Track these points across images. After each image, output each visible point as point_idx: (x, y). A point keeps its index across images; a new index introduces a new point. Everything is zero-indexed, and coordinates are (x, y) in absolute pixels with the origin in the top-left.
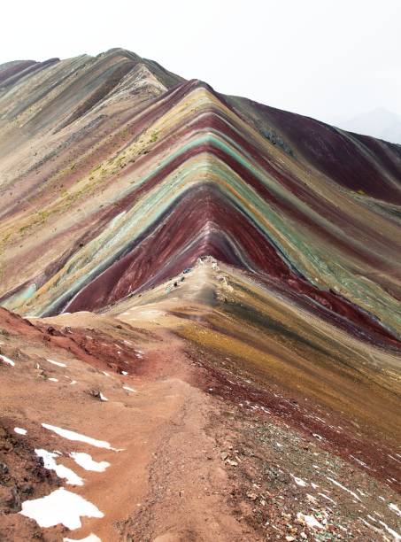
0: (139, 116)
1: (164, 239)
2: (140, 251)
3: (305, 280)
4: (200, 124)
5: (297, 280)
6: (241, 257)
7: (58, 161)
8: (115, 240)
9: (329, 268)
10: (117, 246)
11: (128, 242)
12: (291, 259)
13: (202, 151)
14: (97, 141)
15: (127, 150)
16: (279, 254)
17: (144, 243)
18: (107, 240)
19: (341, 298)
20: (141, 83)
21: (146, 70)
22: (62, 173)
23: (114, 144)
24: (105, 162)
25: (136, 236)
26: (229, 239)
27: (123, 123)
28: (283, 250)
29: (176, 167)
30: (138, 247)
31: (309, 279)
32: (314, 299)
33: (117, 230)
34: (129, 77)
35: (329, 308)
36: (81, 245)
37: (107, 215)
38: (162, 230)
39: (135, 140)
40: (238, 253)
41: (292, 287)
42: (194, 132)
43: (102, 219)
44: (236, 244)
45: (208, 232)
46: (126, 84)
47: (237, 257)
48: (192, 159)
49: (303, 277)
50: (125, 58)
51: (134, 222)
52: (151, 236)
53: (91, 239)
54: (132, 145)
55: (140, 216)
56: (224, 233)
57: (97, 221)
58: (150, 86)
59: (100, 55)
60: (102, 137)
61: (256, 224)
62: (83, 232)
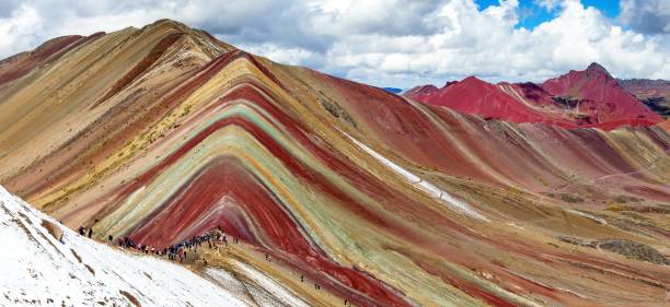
0: (176, 89)
1: (177, 214)
2: (152, 226)
3: (327, 257)
4: (233, 96)
5: (317, 257)
6: (255, 233)
7: (91, 137)
8: (131, 216)
9: (356, 244)
10: (131, 222)
11: (141, 218)
12: (313, 234)
13: (229, 124)
14: (132, 116)
15: (159, 125)
16: (300, 230)
17: (157, 217)
18: (123, 216)
19: (365, 275)
20: (185, 55)
21: (191, 41)
22: (93, 150)
23: (148, 118)
24: (136, 138)
25: (150, 211)
26: (245, 214)
27: (159, 97)
28: (306, 225)
29: (201, 140)
30: (151, 222)
31: (331, 256)
32: (333, 276)
33: (134, 206)
34: (172, 48)
35: (348, 285)
36: (97, 221)
37: (126, 190)
38: (177, 205)
39: (169, 114)
40: (252, 228)
41: (310, 264)
42: (224, 104)
43: (121, 194)
44: (252, 220)
45: (222, 207)
46: (169, 57)
47: (251, 234)
48: (217, 131)
49: (324, 254)
50: (172, 29)
51: (152, 197)
52: (166, 211)
53: (107, 214)
54: (165, 120)
55: (159, 191)
56: (239, 207)
57: (116, 196)
58: (194, 58)
59: (145, 27)
60: (138, 111)
61: (278, 199)
62: (100, 206)
